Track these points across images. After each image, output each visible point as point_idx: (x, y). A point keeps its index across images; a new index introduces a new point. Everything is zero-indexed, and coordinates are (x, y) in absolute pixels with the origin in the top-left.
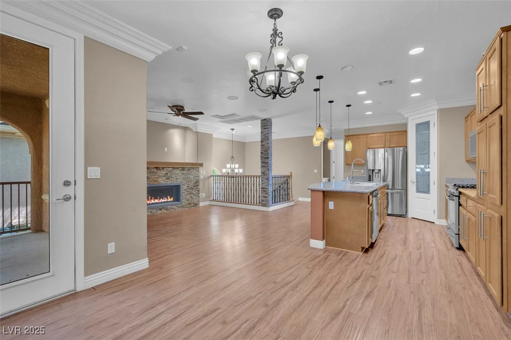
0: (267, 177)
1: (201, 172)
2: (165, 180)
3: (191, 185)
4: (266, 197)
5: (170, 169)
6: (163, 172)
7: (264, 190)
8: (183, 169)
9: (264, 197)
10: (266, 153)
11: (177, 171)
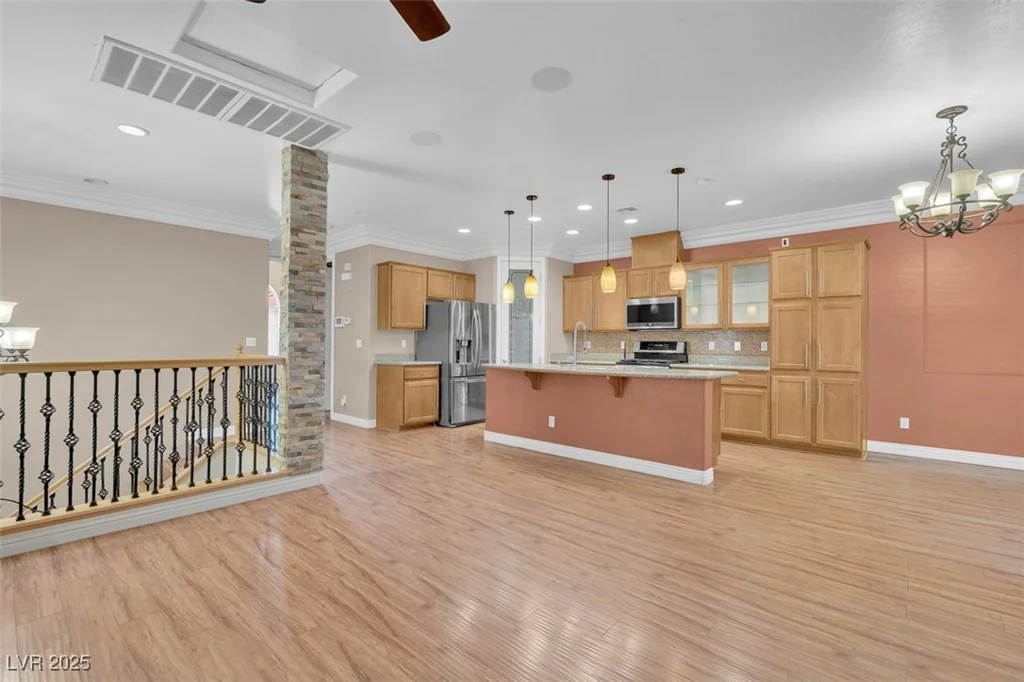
0: (315, 364)
4: (312, 437)
7: (305, 410)
9: (303, 439)
10: (312, 274)
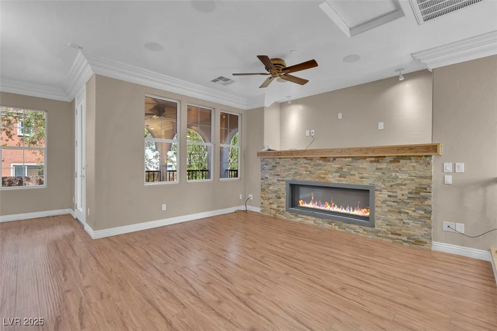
1: (448, 167)
2: (338, 178)
3: (402, 193)
5: (347, 159)
6: (335, 165)
8: (378, 159)
11: (365, 164)
